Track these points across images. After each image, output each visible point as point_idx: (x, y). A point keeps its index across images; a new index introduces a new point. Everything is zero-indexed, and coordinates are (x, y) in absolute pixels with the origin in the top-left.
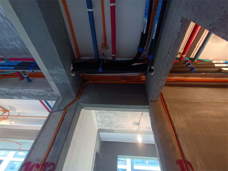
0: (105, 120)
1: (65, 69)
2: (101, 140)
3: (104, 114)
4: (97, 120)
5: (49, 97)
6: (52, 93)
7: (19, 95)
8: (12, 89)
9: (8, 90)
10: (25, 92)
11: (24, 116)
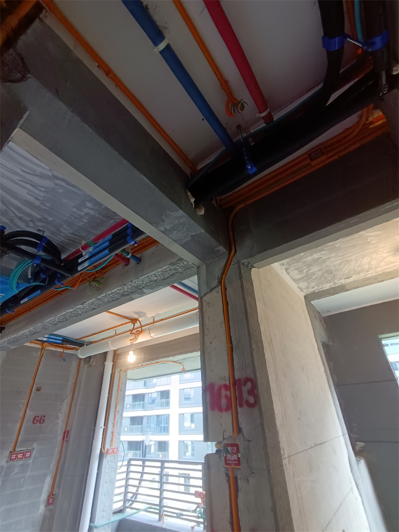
0: (311, 271)
1: (181, 209)
2: (320, 316)
3: (304, 260)
4: (294, 278)
5: (181, 273)
6: (183, 263)
7: (139, 290)
8: (125, 285)
9: (120, 290)
10: (143, 281)
11: (162, 320)
